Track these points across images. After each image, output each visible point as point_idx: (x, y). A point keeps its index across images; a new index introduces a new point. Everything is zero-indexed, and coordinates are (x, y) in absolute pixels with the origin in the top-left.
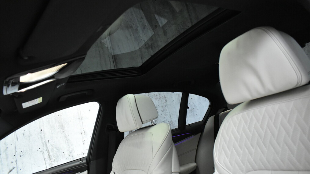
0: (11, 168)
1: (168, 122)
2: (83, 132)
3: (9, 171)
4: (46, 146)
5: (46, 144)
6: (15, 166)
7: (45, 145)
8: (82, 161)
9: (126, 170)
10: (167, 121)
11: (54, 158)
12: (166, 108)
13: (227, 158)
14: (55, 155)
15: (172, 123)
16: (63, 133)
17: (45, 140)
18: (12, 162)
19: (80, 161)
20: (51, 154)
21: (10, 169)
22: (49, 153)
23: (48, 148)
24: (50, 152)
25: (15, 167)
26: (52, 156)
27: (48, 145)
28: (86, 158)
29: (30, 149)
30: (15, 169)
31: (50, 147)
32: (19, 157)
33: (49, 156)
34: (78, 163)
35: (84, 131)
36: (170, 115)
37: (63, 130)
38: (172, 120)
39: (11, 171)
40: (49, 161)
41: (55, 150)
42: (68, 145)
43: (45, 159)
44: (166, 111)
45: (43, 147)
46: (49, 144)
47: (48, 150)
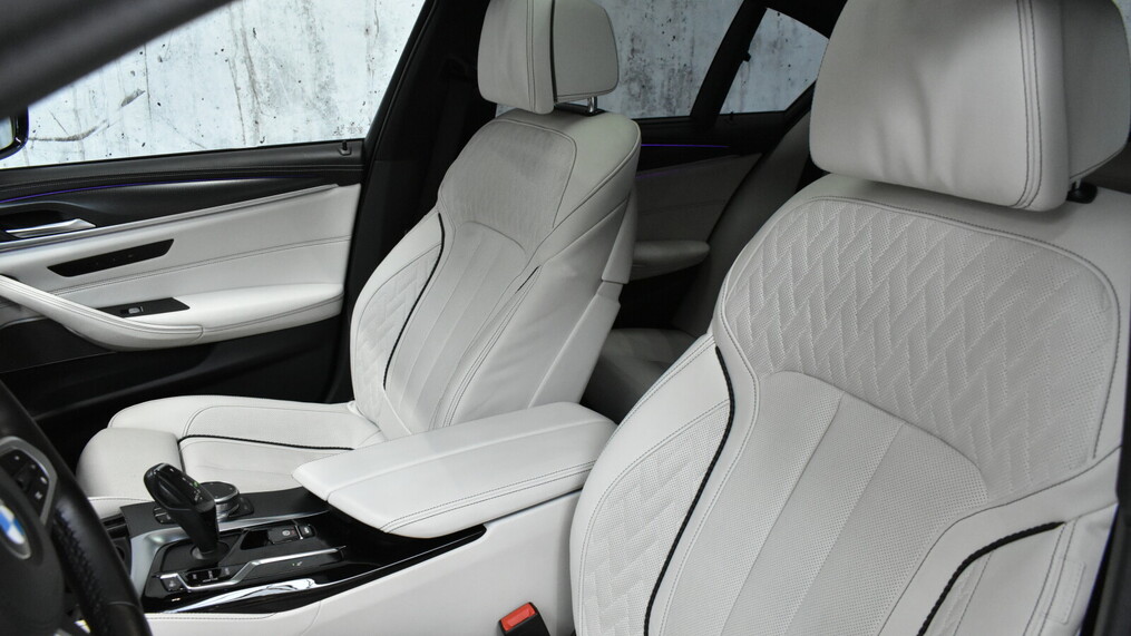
0: (130, 92)
1: (676, 68)
2: (374, 28)
3: (123, 98)
4: (245, 45)
5: (245, 40)
6: (143, 88)
7: (240, 43)
8: (347, 152)
9: (475, 222)
10: (676, 59)
11: (267, 94)
12: (687, 13)
13: (752, 314)
14: (271, 83)
15: (691, 73)
16: (305, 16)
17: (243, 25)
18: (133, 73)
19: (343, 152)
20: (259, 76)
21: (129, 95)
22: (251, 73)
23: (252, 54)
24: (257, 70)
25: (142, 92)
26: (261, 86)
27: (252, 44)
28: (363, 145)
29: (191, 44)
30: (143, 97)
31: (256, 54)
32: (157, 61)
33: (253, 83)
34: (335, 155)
35: (377, 23)
36: (693, 41)
37: (307, 5)
38: (694, 64)
39: (129, 100)
40: (250, 100)
41: (273, 66)
42: (318, 62)
43: (237, 89)
44: (683, 25)
45: (234, 48)
46: (256, 43)
47: (248, 60)
